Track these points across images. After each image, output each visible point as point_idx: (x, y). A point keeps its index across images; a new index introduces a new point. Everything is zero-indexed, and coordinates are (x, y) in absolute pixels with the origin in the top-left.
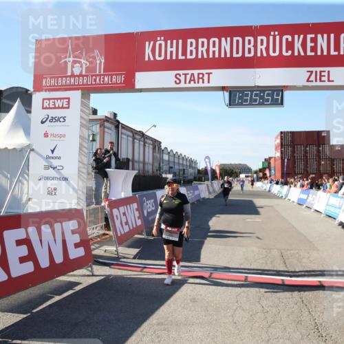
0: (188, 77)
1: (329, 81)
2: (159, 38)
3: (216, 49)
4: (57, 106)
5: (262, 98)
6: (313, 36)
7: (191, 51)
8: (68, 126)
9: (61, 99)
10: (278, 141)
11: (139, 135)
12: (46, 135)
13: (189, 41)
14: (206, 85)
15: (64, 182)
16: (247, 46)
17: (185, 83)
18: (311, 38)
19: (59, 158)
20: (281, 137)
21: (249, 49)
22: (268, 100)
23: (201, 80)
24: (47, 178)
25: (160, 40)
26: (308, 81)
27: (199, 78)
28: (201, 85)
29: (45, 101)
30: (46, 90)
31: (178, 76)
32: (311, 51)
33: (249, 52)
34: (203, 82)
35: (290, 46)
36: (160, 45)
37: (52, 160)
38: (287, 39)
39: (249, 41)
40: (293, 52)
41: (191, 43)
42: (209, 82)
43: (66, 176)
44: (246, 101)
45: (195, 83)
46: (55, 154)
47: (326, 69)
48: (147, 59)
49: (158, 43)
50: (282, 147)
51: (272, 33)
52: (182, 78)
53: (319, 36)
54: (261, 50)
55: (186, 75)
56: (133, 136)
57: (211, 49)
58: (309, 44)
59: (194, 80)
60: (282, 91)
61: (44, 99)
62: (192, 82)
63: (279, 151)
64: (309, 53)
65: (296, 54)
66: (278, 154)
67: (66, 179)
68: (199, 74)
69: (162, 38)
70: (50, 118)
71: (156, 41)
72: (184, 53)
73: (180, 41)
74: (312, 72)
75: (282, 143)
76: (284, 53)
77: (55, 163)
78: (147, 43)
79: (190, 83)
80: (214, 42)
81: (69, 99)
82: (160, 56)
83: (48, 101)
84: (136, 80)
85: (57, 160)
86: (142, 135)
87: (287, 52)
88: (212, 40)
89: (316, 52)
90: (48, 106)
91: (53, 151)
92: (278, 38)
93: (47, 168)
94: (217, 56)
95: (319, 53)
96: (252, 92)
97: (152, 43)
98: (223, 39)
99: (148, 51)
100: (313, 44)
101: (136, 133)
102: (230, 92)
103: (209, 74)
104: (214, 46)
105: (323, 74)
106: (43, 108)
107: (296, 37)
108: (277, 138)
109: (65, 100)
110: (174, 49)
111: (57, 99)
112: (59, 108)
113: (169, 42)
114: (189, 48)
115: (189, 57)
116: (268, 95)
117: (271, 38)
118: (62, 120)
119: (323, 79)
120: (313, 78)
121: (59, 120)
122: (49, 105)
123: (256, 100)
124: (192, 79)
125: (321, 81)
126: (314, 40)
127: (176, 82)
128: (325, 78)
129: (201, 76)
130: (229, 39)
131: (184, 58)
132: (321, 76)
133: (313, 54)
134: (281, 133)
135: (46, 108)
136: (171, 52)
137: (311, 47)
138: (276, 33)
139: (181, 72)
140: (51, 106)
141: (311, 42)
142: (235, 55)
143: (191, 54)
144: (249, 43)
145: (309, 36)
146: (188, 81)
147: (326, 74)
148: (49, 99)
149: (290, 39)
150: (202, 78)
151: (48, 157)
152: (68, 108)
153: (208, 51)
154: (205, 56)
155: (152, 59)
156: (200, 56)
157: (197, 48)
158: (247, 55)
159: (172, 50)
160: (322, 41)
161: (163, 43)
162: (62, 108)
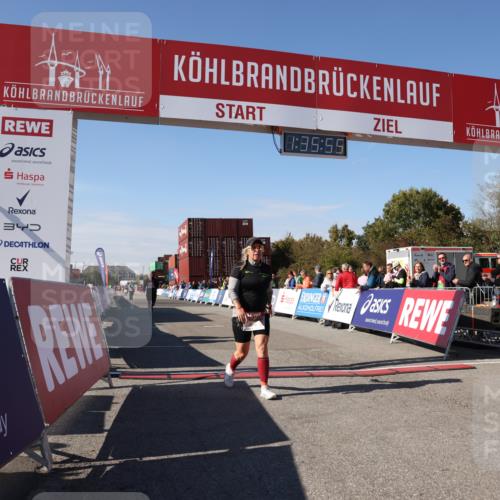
0: (234, 110)
1: (397, 132)
2: (193, 53)
3: (270, 78)
4: (29, 130)
5: (322, 145)
6: (379, 78)
7: (238, 77)
8: (50, 163)
9: (36, 121)
10: (185, 231)
12: (9, 175)
13: (235, 63)
14: (257, 122)
15: (41, 251)
16: (307, 80)
17: (230, 117)
18: (377, 81)
19: (33, 212)
20: (189, 225)
21: (310, 84)
22: (329, 149)
23: (251, 116)
24: (11, 244)
25: (195, 56)
26: (375, 129)
27: (248, 113)
28: (250, 121)
29: (7, 122)
30: (9, 105)
31: (220, 107)
32: (378, 96)
33: (310, 88)
34: (254, 118)
35: (356, 86)
36: (195, 62)
37: (19, 215)
38: (352, 78)
39: (309, 74)
40: (359, 94)
41: (238, 66)
42: (261, 119)
43: (45, 241)
44: (304, 147)
45: (243, 118)
46: (26, 205)
47: (394, 118)
48: (176, 78)
49: (192, 60)
50: (189, 240)
51: (335, 68)
52: (226, 110)
53: (386, 80)
54: (323, 86)
55: (231, 106)
57: (264, 78)
58: (376, 88)
59: (242, 114)
60: (345, 138)
61: (4, 119)
62: (240, 117)
63: (186, 245)
64: (376, 98)
65: (362, 97)
66: (184, 250)
67: (45, 245)
68: (248, 107)
69: (198, 54)
70: (16, 149)
71: (188, 56)
72: (229, 77)
73: (223, 62)
74: (379, 120)
75: (189, 234)
76: (349, 94)
77: (25, 219)
78: (176, 57)
79: (236, 117)
80: (267, 69)
81: (51, 122)
82: (195, 76)
83: (13, 123)
84: (161, 106)
85: (29, 215)
87: (352, 93)
88: (264, 66)
89: (383, 98)
90: (12, 130)
91: (21, 202)
92: (341, 75)
93: (9, 227)
94: (271, 87)
95: (386, 99)
96: (311, 136)
97: (183, 57)
98: (278, 67)
99: (178, 68)
100: (379, 88)
102: (285, 134)
103: (261, 109)
104: (267, 74)
105: (391, 123)
106: (4, 132)
107: (362, 77)
108: (182, 227)
109: (44, 124)
110: (215, 70)
111: (30, 120)
112: (33, 134)
113: (207, 60)
114: (235, 73)
115: (235, 83)
116: (329, 142)
117: (334, 74)
118: (38, 152)
119: (391, 129)
120: (380, 127)
121: (32, 152)
122: (15, 128)
123: (315, 148)
124: (239, 113)
125: (388, 131)
126: (380, 83)
127: (217, 114)
128: (392, 129)
129: (251, 110)
130: (285, 68)
131: (228, 83)
132: (388, 126)
133: (379, 99)
134: (189, 220)
135: (9, 133)
136: (211, 74)
137: (378, 91)
138: (340, 69)
139: (225, 102)
140: (18, 130)
141: (378, 85)
142: (293, 89)
143: (238, 80)
144: (310, 77)
145: (375, 79)
146: (234, 115)
147: (393, 123)
148: (15, 119)
149: (355, 79)
150: (253, 113)
151: (12, 211)
152: (50, 135)
153: (259, 78)
154: (256, 86)
155: (183, 79)
156: (249, 85)
157: (245, 73)
158: (307, 90)
159: (212, 70)
160: (388, 85)
161: (199, 60)
162: (39, 134)
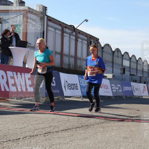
11: (69, 29)
56: (62, 30)
86: (73, 29)
101: (66, 27)
